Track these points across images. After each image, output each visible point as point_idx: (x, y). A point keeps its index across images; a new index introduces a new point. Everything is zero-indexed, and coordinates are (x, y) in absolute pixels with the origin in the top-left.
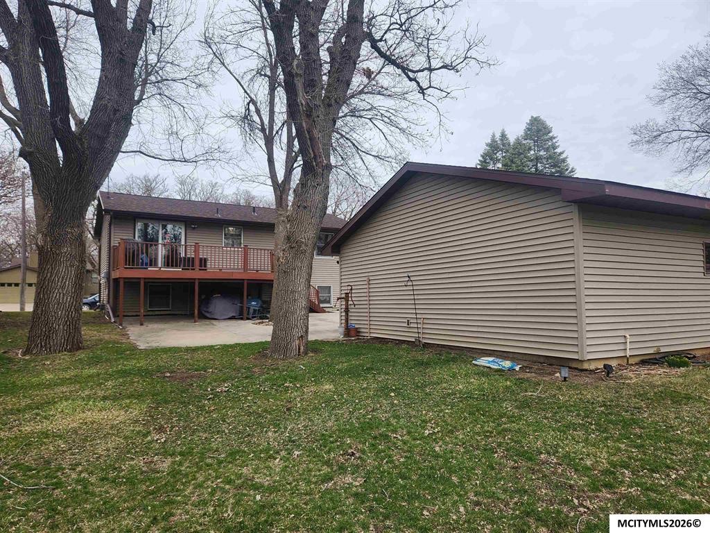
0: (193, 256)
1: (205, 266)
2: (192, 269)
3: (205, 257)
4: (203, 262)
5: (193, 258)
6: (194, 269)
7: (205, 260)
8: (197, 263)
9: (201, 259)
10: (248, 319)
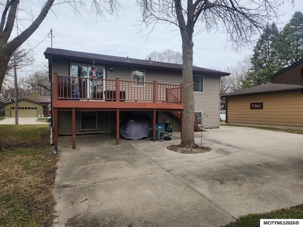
0: (115, 89)
1: (124, 98)
2: (114, 101)
3: (124, 90)
4: (123, 95)
5: (114, 92)
6: (115, 101)
7: (124, 93)
8: (118, 95)
9: (121, 93)
10: (157, 140)
